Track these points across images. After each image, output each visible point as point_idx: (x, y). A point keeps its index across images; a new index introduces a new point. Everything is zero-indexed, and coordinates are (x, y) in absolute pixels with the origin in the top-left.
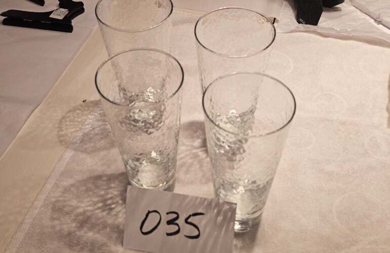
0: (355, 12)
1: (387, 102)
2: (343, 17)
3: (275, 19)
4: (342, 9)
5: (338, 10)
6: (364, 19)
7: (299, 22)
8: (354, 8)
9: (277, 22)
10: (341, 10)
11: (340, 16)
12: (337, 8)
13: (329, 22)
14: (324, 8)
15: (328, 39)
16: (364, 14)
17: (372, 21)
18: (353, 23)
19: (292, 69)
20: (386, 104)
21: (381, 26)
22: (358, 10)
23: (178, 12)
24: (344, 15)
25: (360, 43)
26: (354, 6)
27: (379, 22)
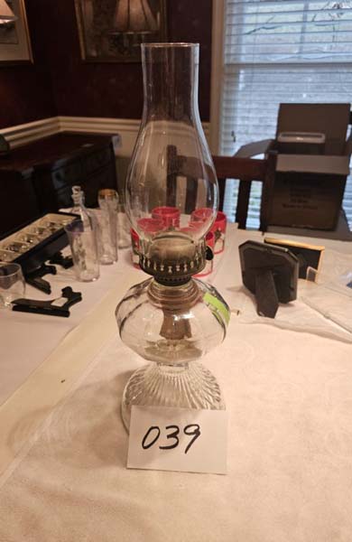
0: (306, 308)
3: (239, 311)
5: (292, 305)
7: (260, 315)
13: (285, 316)
14: (280, 304)
17: (322, 317)
18: (305, 318)
21: (329, 321)
27: (328, 318)
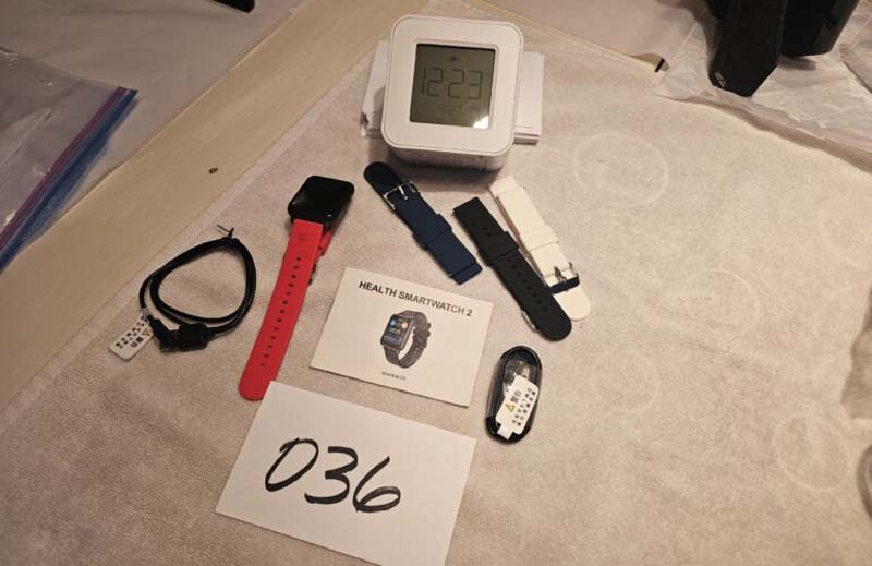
0: (845, 78)
1: (859, 329)
2: (815, 87)
3: (663, 61)
4: (817, 66)
6: (861, 100)
7: (715, 82)
8: (846, 69)
9: (666, 70)
10: (813, 68)
11: (808, 84)
12: (807, 61)
13: (780, 92)
15: (767, 134)
16: (864, 89)
18: (834, 107)
19: (663, 191)
20: (856, 335)
22: (854, 76)
23: (467, 6)
24: (817, 82)
25: (836, 161)
26: (848, 65)
